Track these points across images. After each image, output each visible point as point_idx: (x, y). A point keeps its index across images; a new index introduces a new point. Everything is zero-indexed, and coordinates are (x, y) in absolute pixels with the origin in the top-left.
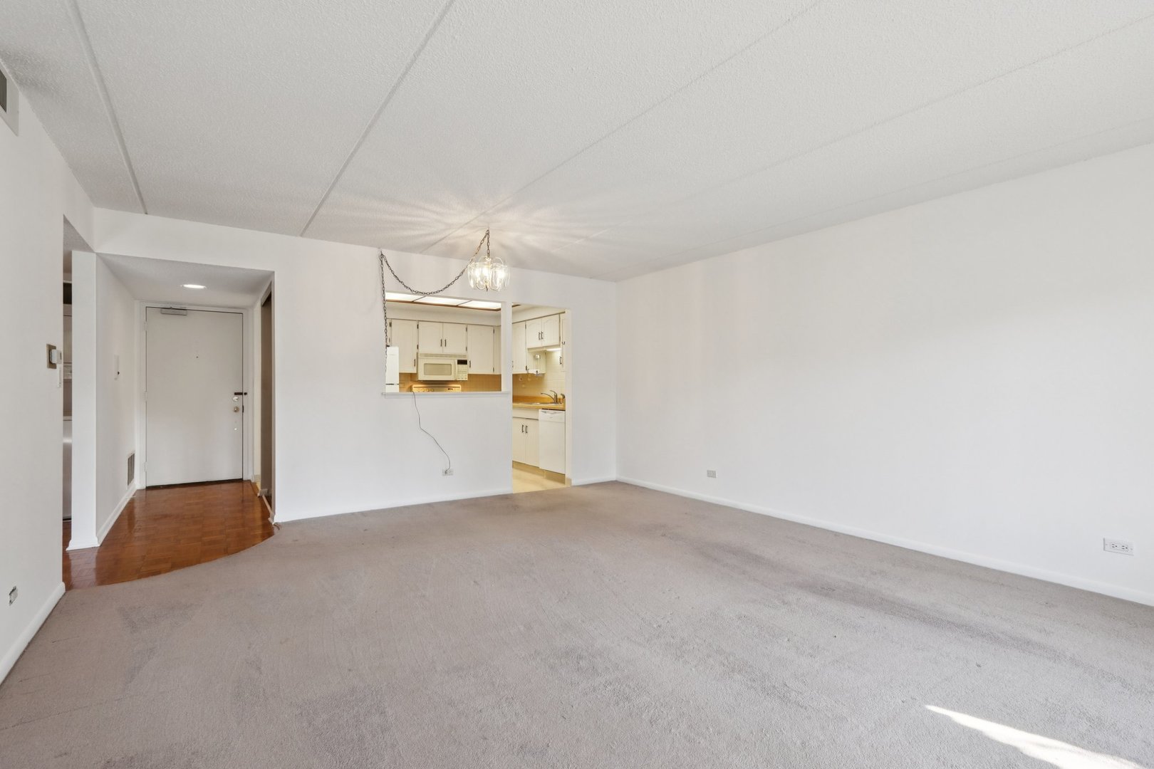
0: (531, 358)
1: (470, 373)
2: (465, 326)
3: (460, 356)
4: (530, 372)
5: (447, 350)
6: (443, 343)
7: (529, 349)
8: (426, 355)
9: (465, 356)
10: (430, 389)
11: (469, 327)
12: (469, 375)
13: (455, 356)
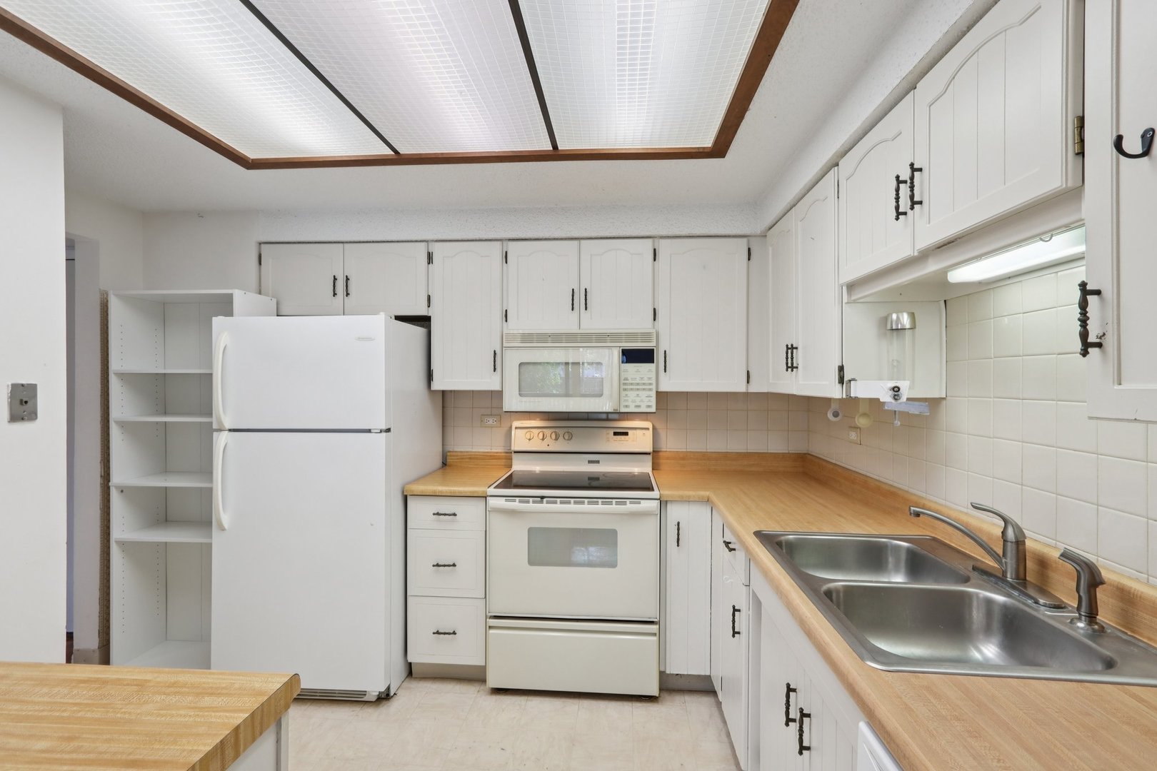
0: (862, 323)
1: (663, 388)
2: (647, 246)
3: (631, 336)
4: (861, 390)
5: (592, 322)
6: (580, 300)
7: (851, 287)
8: (527, 338)
9: (646, 337)
10: (561, 432)
11: (664, 246)
12: (661, 396)
13: (614, 337)
